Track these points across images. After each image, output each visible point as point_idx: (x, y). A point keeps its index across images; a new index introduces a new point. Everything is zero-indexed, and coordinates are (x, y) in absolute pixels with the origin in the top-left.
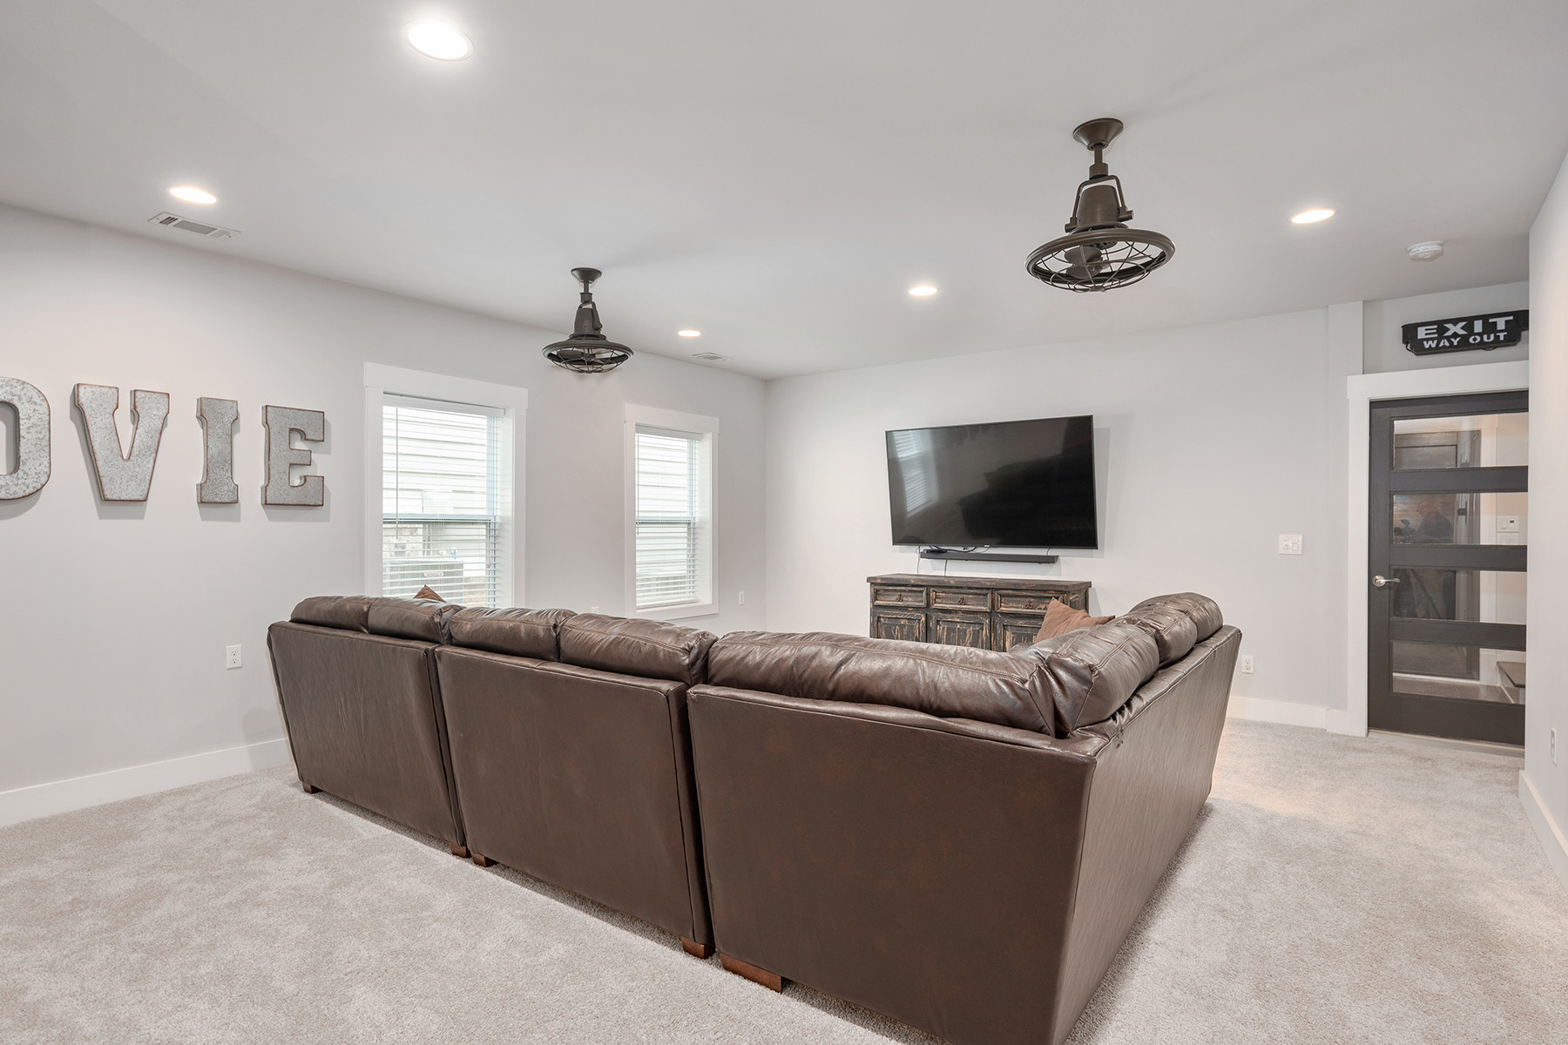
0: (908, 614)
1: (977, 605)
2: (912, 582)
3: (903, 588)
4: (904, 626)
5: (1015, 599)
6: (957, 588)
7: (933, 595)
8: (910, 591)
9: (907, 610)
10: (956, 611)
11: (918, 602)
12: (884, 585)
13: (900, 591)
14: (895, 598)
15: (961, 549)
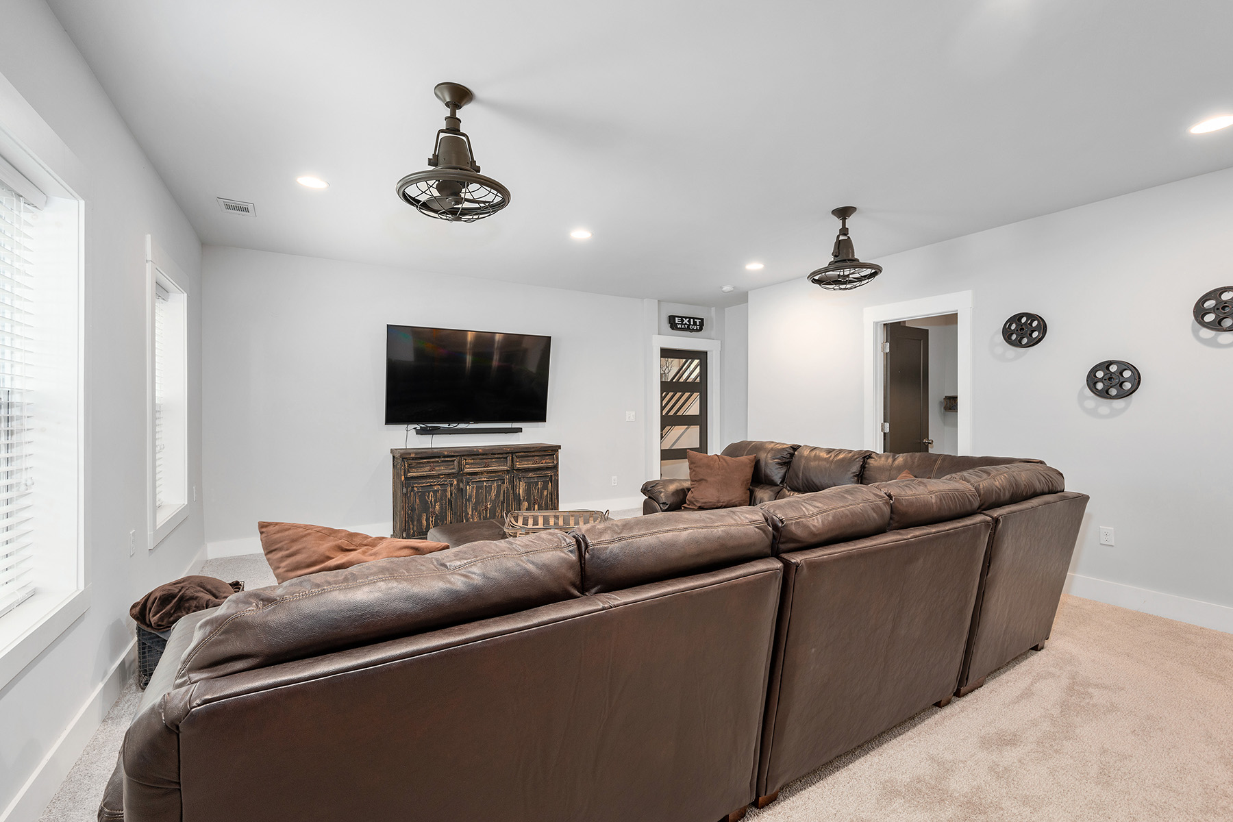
0: (441, 481)
1: (499, 466)
2: (446, 453)
3: (437, 460)
4: (437, 491)
5: (526, 458)
6: (483, 455)
7: (464, 462)
8: (443, 461)
9: (439, 478)
10: (482, 473)
11: (450, 469)
12: (416, 458)
13: (433, 462)
14: (427, 469)
15: (446, 426)
